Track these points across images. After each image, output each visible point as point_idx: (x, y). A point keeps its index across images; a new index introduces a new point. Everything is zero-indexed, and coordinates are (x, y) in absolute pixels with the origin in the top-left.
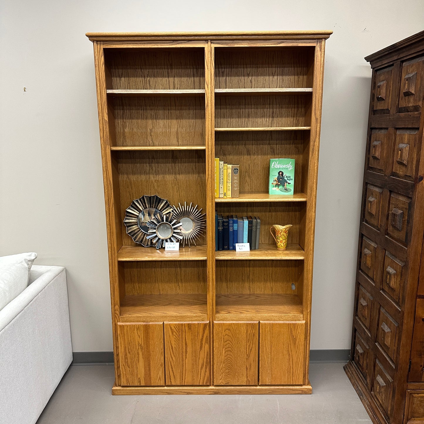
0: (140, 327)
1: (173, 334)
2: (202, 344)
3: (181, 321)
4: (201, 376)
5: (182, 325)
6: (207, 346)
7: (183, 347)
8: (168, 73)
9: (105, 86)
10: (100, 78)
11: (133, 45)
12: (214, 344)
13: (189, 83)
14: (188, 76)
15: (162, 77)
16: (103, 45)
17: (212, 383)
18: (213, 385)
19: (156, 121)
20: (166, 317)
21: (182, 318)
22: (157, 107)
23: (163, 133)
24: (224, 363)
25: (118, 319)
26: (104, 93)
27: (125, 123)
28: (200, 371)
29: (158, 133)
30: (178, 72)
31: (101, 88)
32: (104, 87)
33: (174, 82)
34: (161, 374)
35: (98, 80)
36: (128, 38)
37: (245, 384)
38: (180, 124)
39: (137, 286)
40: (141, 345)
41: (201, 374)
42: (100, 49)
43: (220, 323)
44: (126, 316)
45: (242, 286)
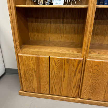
0: (33, 58)
1: (55, 64)
2: (75, 73)
3: (62, 56)
4: (72, 92)
5: (62, 59)
6: (79, 75)
7: (62, 74)
12: (85, 74)
17: (79, 97)
18: (80, 98)
20: (51, 53)
21: (63, 54)
24: (90, 87)
25: (19, 51)
28: (72, 89)
34: (47, 87)
37: (102, 100)
39: (36, 35)
40: (34, 70)
41: (73, 91)
43: (91, 61)
44: (25, 50)
45: (104, 38)
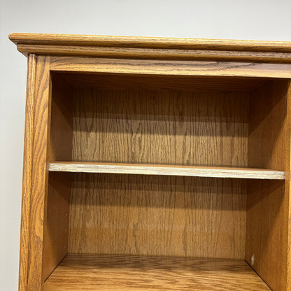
8: (175, 128)
9: (44, 156)
10: (36, 138)
11: (121, 66)
13: (212, 145)
14: (211, 133)
15: (163, 134)
16: (51, 62)
19: (147, 210)
22: (150, 185)
23: (157, 232)
26: (40, 171)
27: (88, 211)
29: (149, 232)
30: (192, 126)
31: (34, 160)
32: (42, 159)
33: (184, 144)
35: (30, 141)
36: (112, 49)
38: (191, 217)
42: (42, 72)
